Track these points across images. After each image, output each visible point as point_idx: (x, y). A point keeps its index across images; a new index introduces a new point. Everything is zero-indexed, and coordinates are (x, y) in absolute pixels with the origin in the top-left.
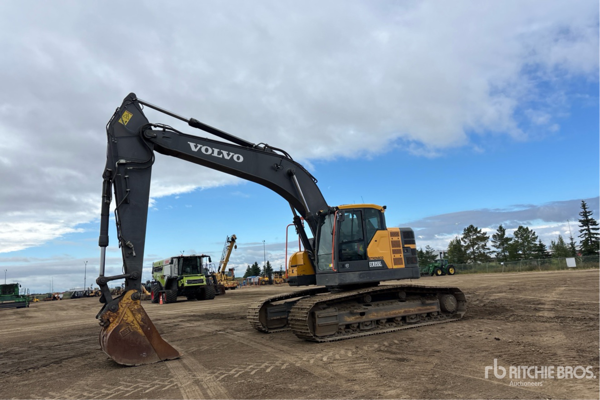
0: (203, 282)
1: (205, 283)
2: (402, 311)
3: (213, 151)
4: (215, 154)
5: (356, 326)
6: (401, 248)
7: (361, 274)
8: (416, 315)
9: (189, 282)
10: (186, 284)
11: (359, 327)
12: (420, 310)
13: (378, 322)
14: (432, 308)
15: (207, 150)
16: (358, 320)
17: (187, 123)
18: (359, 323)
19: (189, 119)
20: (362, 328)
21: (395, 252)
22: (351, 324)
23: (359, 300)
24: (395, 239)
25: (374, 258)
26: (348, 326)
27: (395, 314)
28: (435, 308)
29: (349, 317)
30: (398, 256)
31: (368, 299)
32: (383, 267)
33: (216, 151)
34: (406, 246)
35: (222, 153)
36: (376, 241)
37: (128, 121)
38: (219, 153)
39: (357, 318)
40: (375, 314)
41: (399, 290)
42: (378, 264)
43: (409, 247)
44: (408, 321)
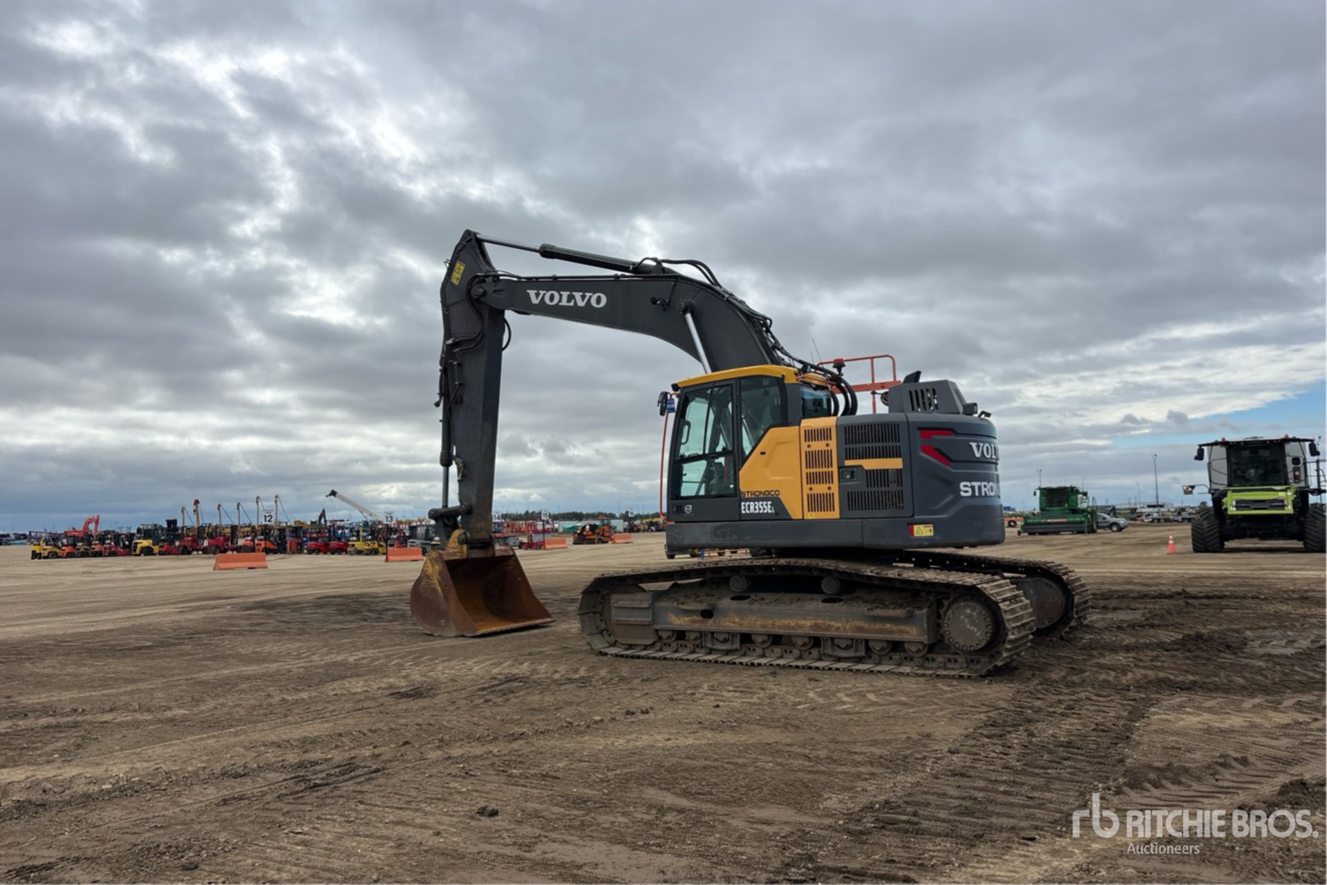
0: (1283, 507)
2: (809, 623)
3: (561, 296)
4: (564, 302)
5: (693, 636)
6: (835, 469)
7: (717, 528)
8: (854, 640)
10: (1232, 510)
11: (702, 640)
12: (861, 629)
13: (746, 638)
14: (902, 632)
16: (696, 626)
17: (538, 254)
18: (702, 633)
19: (538, 246)
21: (812, 479)
22: (684, 632)
24: (818, 446)
25: (753, 493)
26: (681, 635)
27: (787, 627)
28: (913, 633)
29: (677, 616)
30: (820, 489)
31: (738, 584)
32: (777, 514)
34: (848, 463)
35: (574, 297)
36: (763, 453)
37: (460, 277)
39: (695, 622)
40: (737, 620)
42: (767, 508)
43: (860, 466)
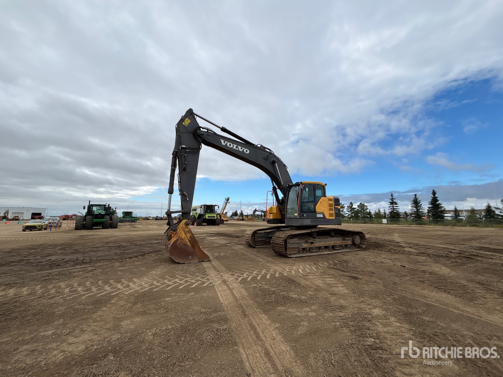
0: (215, 217)
1: (216, 218)
2: (333, 242)
3: (233, 146)
4: (235, 148)
5: (308, 249)
6: (333, 208)
7: (312, 220)
8: (340, 245)
9: (209, 217)
10: (207, 218)
11: (310, 250)
12: (342, 243)
13: (320, 248)
14: (348, 242)
15: (230, 145)
16: (310, 246)
17: (220, 129)
18: (310, 248)
19: (221, 127)
20: (311, 251)
21: (330, 210)
22: (305, 248)
23: (310, 235)
24: (331, 202)
25: (319, 212)
26: (304, 249)
27: (329, 244)
28: (350, 242)
29: (305, 244)
30: (331, 212)
31: (315, 235)
32: (323, 217)
33: (235, 146)
34: (336, 207)
35: (238, 147)
36: (321, 203)
37: (188, 124)
38: (237, 147)
39: (309, 245)
40: (319, 243)
41: (331, 231)
42: (321, 216)
43: (337, 208)
44: (335, 248)
